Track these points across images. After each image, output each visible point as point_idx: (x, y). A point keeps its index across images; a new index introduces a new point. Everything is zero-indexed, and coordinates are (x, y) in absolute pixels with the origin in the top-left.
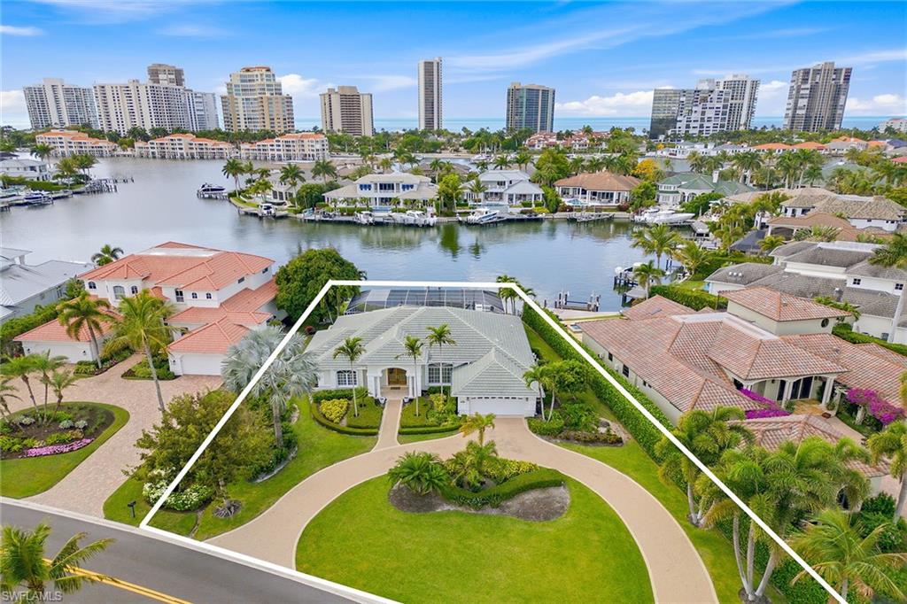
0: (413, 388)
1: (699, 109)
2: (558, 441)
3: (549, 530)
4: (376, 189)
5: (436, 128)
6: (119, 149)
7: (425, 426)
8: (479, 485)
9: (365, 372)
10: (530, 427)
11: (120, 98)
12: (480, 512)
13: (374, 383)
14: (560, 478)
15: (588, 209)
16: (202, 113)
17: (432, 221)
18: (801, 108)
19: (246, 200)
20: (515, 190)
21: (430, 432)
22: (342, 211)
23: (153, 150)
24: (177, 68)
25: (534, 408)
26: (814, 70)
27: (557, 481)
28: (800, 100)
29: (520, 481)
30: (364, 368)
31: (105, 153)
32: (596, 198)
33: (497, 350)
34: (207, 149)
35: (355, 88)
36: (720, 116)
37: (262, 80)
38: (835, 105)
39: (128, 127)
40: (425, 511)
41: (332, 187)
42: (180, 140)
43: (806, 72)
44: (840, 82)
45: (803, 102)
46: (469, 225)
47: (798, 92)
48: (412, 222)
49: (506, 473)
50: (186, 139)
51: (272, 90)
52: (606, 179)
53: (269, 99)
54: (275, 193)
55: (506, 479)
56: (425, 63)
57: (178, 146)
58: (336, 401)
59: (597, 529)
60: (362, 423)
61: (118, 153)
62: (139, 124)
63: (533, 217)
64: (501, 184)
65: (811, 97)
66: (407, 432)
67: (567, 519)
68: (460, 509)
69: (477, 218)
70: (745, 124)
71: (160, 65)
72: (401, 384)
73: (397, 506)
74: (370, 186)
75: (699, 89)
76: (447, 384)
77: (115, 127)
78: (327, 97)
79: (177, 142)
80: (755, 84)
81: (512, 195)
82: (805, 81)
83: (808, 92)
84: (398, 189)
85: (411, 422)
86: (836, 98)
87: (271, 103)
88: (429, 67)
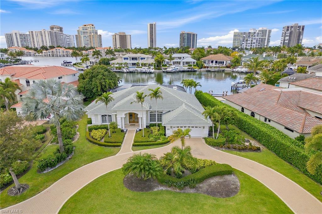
0: (142, 125)
1: (250, 39)
2: (224, 149)
3: (231, 203)
4: (130, 59)
5: (154, 47)
6: (37, 53)
7: (148, 142)
8: (181, 173)
9: (116, 115)
10: (206, 142)
11: (38, 36)
12: (183, 191)
13: (121, 121)
14: (231, 169)
15: (214, 67)
16: (69, 42)
17: (152, 71)
18: (286, 40)
19: (79, 65)
20: (185, 60)
21: (150, 145)
22: (117, 68)
23: (49, 54)
24: (60, 27)
25: (207, 132)
26: (291, 26)
27: (229, 171)
28: (286, 37)
29: (206, 171)
30: (116, 114)
31: (31, 54)
32: (217, 64)
33: (186, 104)
34: (69, 53)
35: (125, 33)
36: (258, 42)
37: (90, 29)
38: (299, 40)
39: (41, 45)
40: (147, 191)
41: (113, 59)
42: (59, 50)
43: (288, 27)
44: (300, 31)
45: (287, 38)
46: (167, 72)
47: (285, 34)
48: (145, 71)
49: (197, 166)
50: (61, 50)
51: (94, 32)
52: (221, 56)
53: (93, 36)
54: (91, 62)
55: (197, 170)
56: (150, 24)
57: (58, 52)
58: (100, 130)
59: (264, 204)
60: (113, 140)
61: (37, 55)
62: (45, 45)
63: (193, 70)
64: (180, 58)
65: (290, 36)
66: (137, 145)
67: (241, 196)
68: (169, 189)
69: (170, 70)
70: (267, 46)
71: (54, 26)
72: (136, 123)
73: (129, 187)
74: (128, 58)
75: (250, 32)
76: (160, 123)
77: (36, 46)
78: (114, 36)
79: (58, 50)
80: (270, 32)
81: (184, 62)
82: (288, 30)
83: (289, 34)
84: (139, 59)
85: (140, 140)
86: (299, 36)
87: (94, 37)
88: (151, 26)
